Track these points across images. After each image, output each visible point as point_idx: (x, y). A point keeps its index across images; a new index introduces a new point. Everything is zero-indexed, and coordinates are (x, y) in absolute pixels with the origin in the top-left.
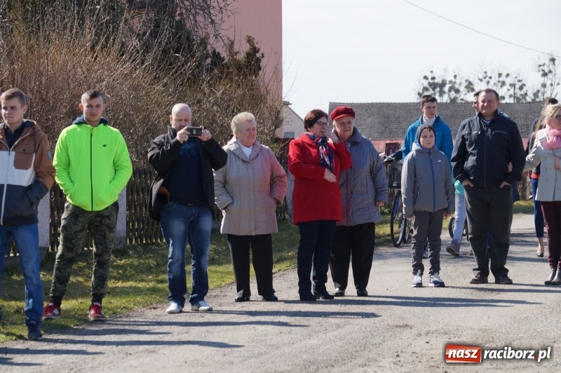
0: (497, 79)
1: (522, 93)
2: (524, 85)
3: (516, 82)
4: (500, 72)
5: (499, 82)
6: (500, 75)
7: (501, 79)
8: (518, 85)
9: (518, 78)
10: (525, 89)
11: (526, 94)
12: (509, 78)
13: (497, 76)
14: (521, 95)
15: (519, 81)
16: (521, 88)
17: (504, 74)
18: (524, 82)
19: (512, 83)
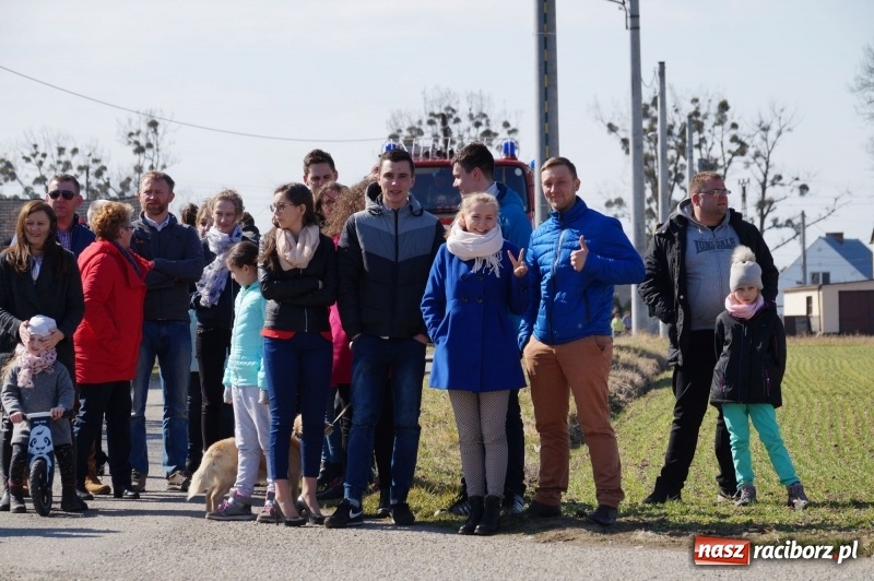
0: (56, 158)
1: (101, 182)
2: (104, 168)
3: (90, 163)
4: (62, 145)
5: (59, 162)
6: (61, 151)
7: (63, 158)
8: (94, 168)
9: (93, 156)
10: (106, 175)
11: (108, 185)
12: (77, 156)
13: (56, 152)
14: (99, 186)
15: (96, 161)
16: (99, 174)
17: (69, 148)
18: (104, 163)
19: (82, 164)
